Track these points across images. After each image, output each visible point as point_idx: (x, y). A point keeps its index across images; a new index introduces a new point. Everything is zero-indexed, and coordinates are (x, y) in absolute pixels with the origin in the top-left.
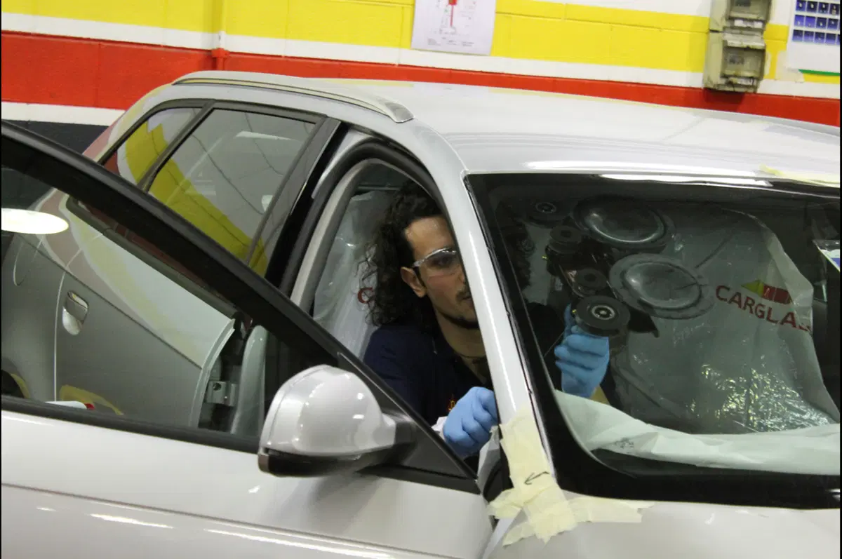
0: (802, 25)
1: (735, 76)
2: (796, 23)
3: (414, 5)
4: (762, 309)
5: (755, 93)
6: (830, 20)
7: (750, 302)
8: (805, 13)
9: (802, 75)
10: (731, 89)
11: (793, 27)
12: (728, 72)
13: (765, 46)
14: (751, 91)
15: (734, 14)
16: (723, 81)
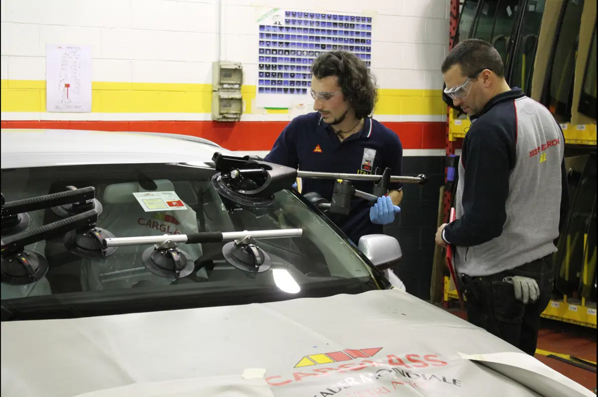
0: (263, 84)
1: (227, 113)
2: (259, 84)
3: (46, 89)
4: (164, 227)
5: (239, 121)
6: (278, 81)
7: (156, 224)
8: (264, 78)
9: (266, 111)
10: (226, 120)
11: (258, 86)
12: (222, 112)
13: (242, 97)
14: (237, 120)
15: (222, 82)
16: (221, 116)
